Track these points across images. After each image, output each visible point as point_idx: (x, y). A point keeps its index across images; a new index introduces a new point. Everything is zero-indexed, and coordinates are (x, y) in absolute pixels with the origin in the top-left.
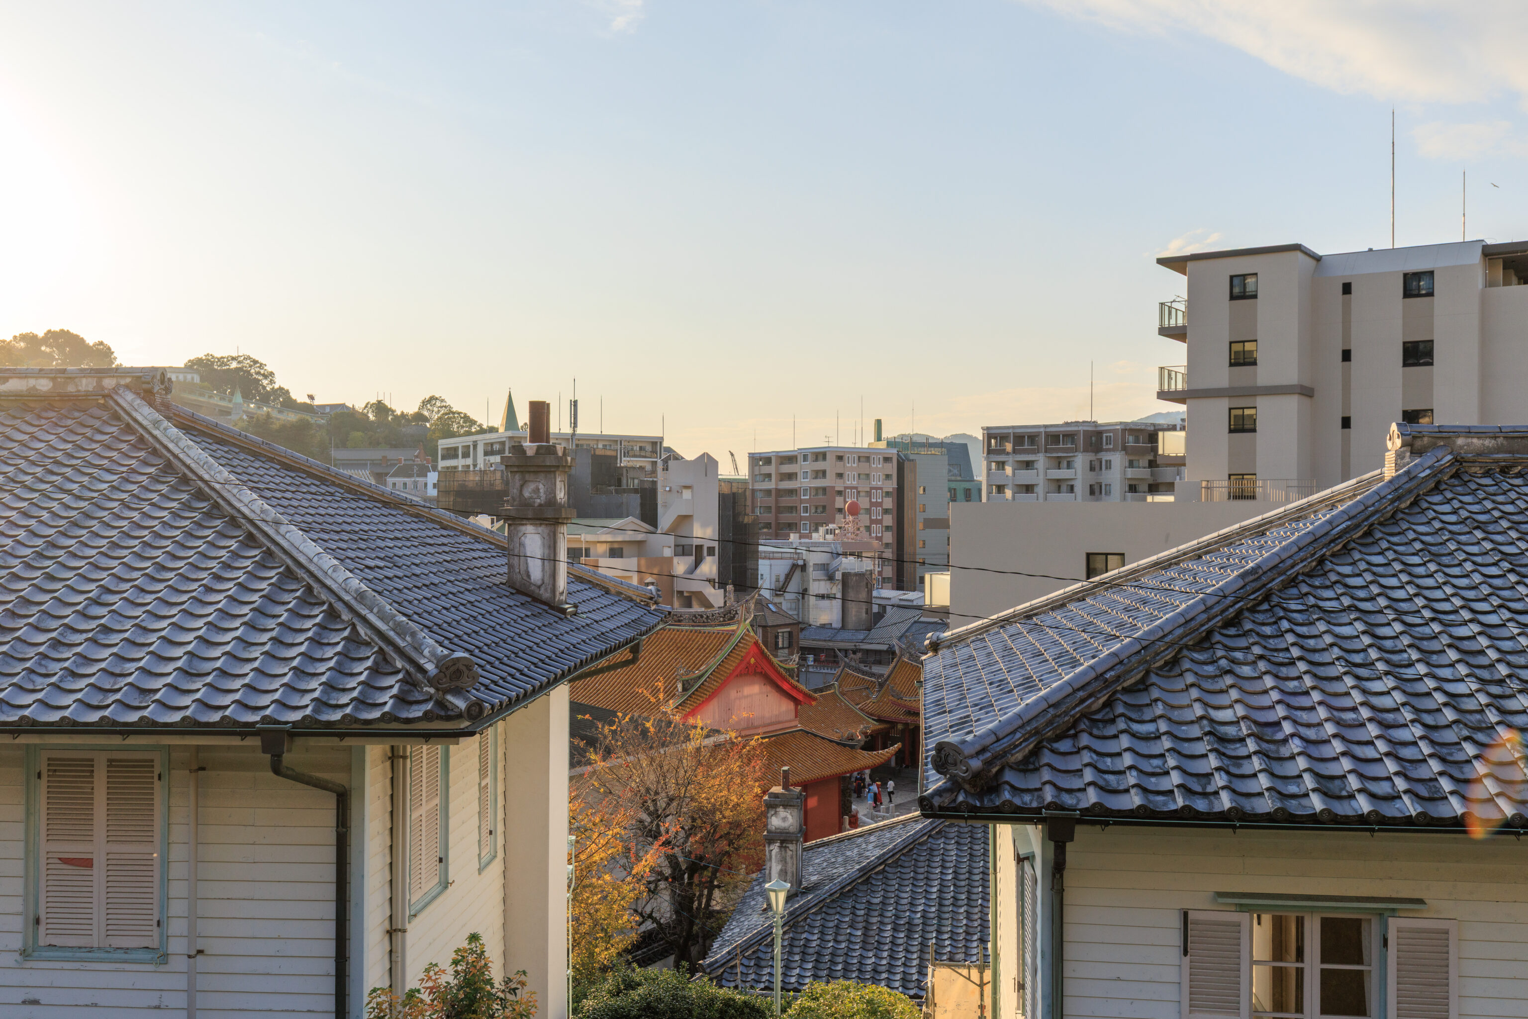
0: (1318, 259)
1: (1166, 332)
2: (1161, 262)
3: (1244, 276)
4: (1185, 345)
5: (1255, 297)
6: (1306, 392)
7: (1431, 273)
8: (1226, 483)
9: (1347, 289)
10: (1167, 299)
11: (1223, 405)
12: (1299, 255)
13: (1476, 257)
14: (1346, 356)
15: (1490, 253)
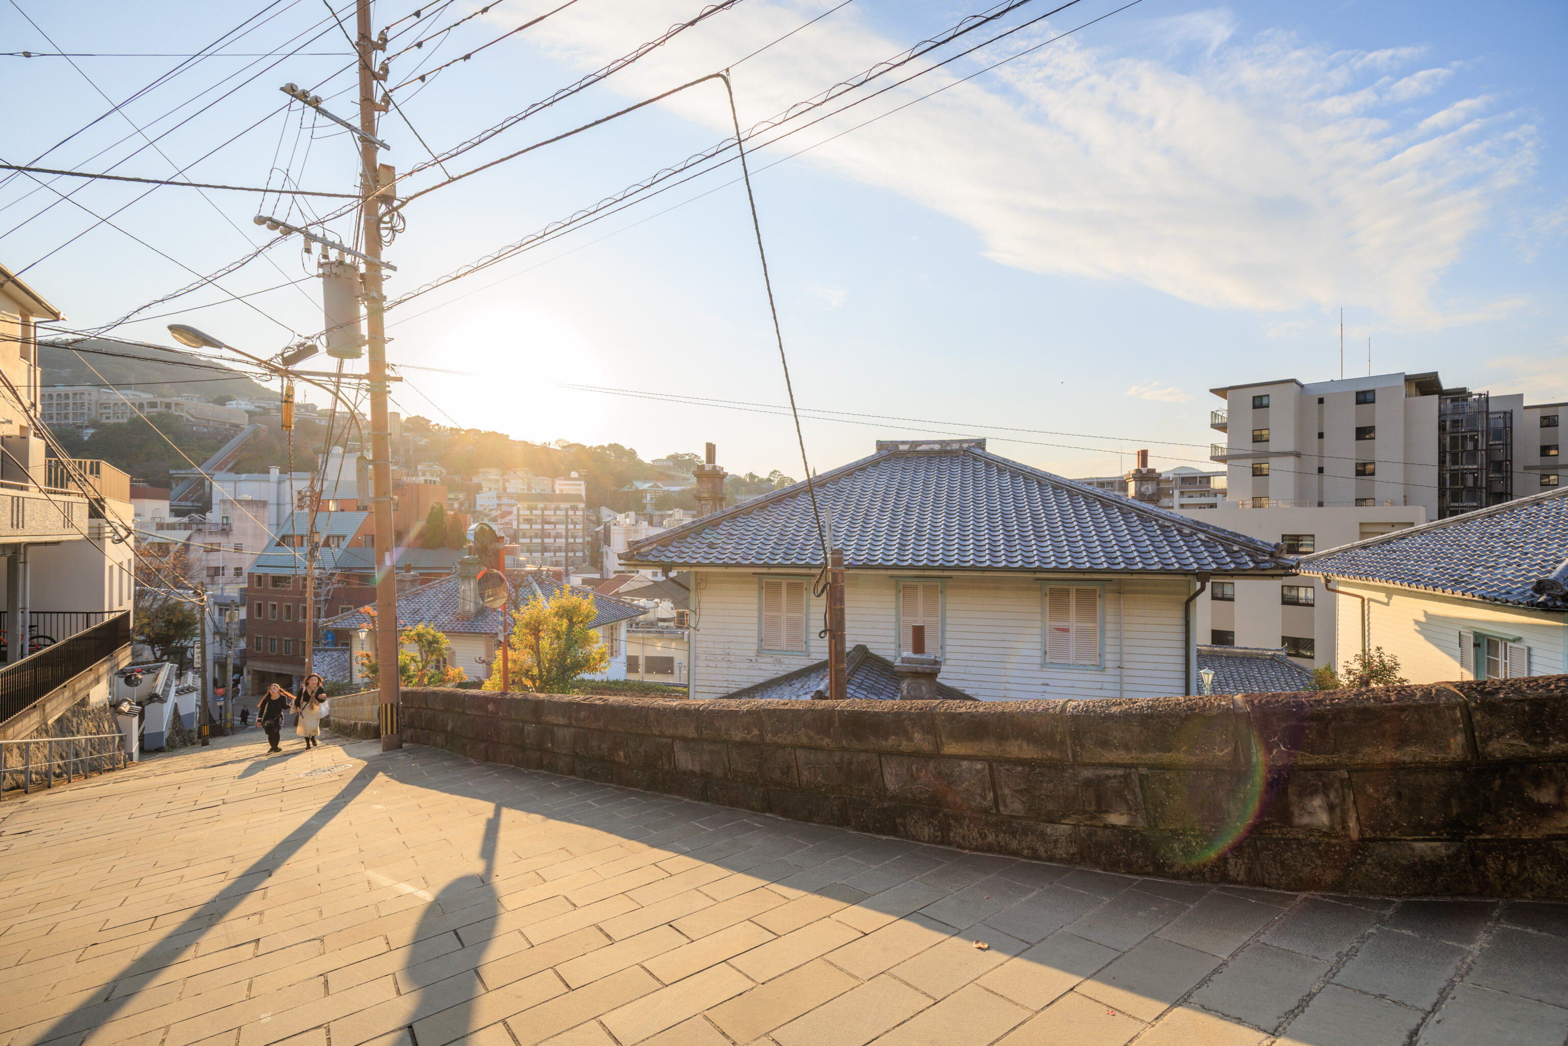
0: (1302, 386)
1: (1214, 426)
2: (1212, 391)
3: (1261, 397)
4: (1226, 435)
5: (1268, 406)
6: (1298, 455)
7: (1374, 391)
8: (1251, 502)
9: (1321, 401)
10: (1214, 410)
11: (1249, 462)
12: (1294, 384)
13: (1402, 382)
14: (1321, 435)
15: (1408, 379)
